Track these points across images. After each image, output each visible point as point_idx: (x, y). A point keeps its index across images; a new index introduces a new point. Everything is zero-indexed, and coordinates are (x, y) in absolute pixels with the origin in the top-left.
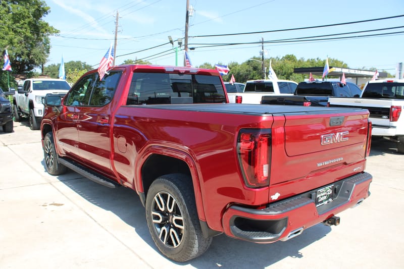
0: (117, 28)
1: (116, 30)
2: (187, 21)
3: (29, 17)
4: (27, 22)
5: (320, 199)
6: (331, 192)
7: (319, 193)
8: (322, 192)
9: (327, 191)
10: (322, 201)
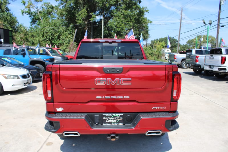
0: (181, 17)
1: (181, 18)
2: (220, 9)
3: (135, 16)
4: (134, 18)
5: (108, 121)
6: (122, 119)
7: (105, 116)
8: (108, 117)
9: (115, 117)
10: (111, 123)
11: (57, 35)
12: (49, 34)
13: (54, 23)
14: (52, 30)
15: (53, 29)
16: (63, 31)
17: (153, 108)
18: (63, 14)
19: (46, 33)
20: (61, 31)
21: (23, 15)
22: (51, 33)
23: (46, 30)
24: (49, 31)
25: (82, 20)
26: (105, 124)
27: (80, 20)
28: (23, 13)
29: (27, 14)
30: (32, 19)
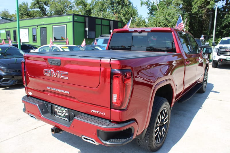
5: (58, 113)
6: (67, 115)
7: (56, 108)
8: (58, 109)
9: (62, 110)
10: (60, 116)
11: (170, 25)
12: (161, 24)
13: (168, 13)
14: (165, 21)
15: (167, 20)
16: (176, 20)
17: (92, 111)
18: (178, 3)
19: (159, 23)
20: (175, 21)
21: (142, 6)
22: (163, 23)
23: (159, 21)
24: (162, 21)
25: (198, 8)
26: (56, 116)
27: (196, 8)
28: (142, 4)
29: (146, 5)
30: (150, 10)
